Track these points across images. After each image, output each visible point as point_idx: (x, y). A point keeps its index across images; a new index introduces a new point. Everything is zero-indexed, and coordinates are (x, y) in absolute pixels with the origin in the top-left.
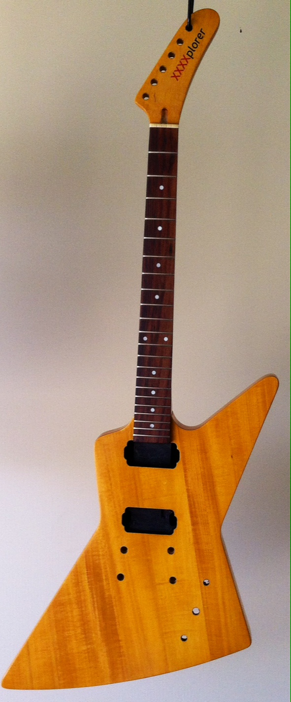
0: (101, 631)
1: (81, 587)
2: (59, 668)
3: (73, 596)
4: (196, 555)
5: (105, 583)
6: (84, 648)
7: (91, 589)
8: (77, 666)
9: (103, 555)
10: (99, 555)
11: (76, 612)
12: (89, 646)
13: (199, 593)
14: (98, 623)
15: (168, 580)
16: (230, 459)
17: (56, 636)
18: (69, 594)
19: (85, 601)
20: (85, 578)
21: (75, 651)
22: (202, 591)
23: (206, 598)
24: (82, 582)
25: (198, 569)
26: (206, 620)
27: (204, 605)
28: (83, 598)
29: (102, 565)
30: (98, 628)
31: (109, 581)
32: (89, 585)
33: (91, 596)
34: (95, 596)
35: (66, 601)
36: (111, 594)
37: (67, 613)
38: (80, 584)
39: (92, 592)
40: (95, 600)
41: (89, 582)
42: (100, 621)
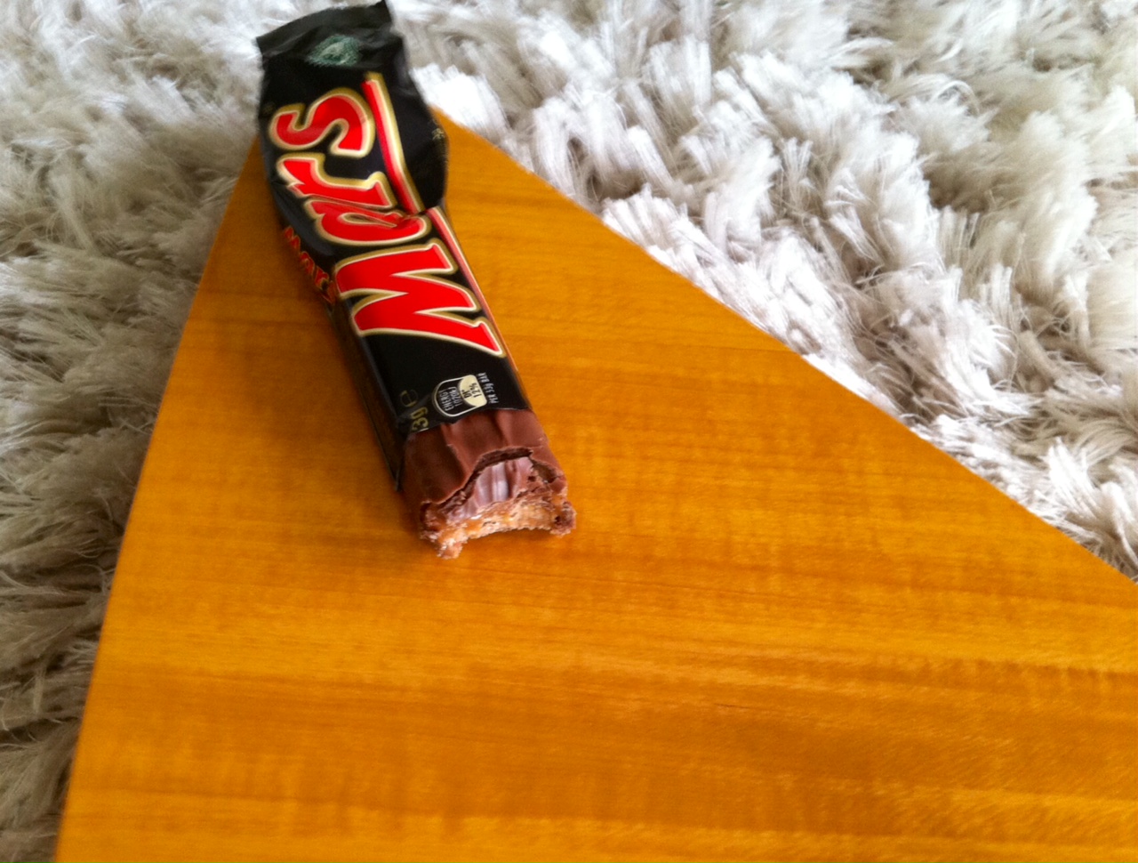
31: (1025, 839)
32: (982, 664)
33: (883, 661)
34: (885, 692)
35: (852, 478)
36: (899, 832)
37: (750, 466)
38: (994, 602)
39: (924, 676)
40: (851, 688)
41: (1012, 668)
42: (659, 684)
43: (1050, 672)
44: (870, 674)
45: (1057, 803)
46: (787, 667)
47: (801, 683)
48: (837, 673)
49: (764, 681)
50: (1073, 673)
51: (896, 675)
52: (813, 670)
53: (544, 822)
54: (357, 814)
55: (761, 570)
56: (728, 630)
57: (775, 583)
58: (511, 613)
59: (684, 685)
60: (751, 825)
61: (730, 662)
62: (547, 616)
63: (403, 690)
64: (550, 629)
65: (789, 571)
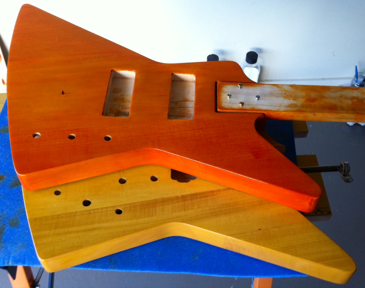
4: (150, 201)
13: (109, 205)
22: (111, 207)
23: (101, 212)
26: (77, 212)
27: (94, 210)
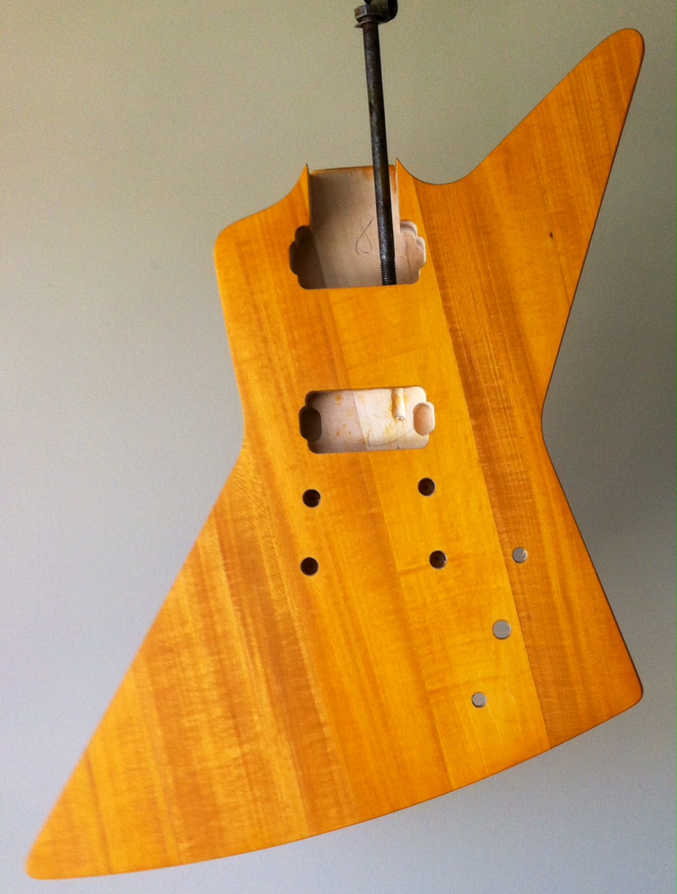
0: (273, 706)
1: (212, 603)
2: (175, 810)
3: (194, 627)
4: (489, 490)
5: (271, 585)
6: (235, 752)
7: (238, 603)
8: (221, 800)
9: (261, 516)
10: (250, 519)
11: (206, 666)
12: (246, 748)
13: (504, 582)
14: (263, 686)
15: (426, 561)
16: (548, 243)
17: (159, 732)
18: (183, 623)
19: (226, 635)
20: (221, 577)
21: (212, 763)
22: (510, 576)
23: (523, 593)
24: (213, 588)
25: (497, 523)
26: (527, 647)
27: (518, 611)
28: (219, 629)
29: (261, 542)
30: (266, 700)
31: (281, 579)
32: (232, 595)
33: (240, 622)
34: (249, 620)
35: (178, 640)
36: (290, 612)
37: (183, 671)
38: (210, 594)
39: (241, 611)
40: (251, 630)
41: (231, 587)
42: (267, 681)
43: (229, 577)
44: (245, 625)
45: (268, 572)
46: (251, 648)
47: (254, 644)
48: (248, 634)
49: (257, 654)
50: (227, 570)
51: (243, 619)
52: (249, 641)
53: (316, 702)
54: (329, 750)
55: (221, 661)
56: (244, 667)
57: (224, 656)
58: (258, 728)
59: (266, 675)
60: (299, 650)
61: (254, 664)
62: (256, 718)
63: (291, 750)
64: (260, 716)
65: (219, 653)
